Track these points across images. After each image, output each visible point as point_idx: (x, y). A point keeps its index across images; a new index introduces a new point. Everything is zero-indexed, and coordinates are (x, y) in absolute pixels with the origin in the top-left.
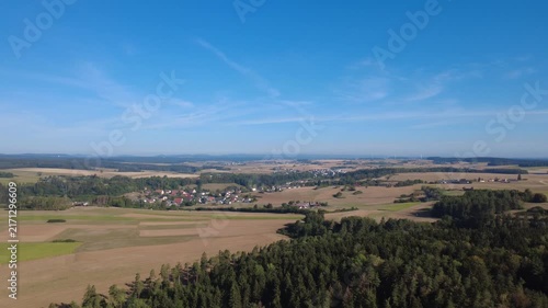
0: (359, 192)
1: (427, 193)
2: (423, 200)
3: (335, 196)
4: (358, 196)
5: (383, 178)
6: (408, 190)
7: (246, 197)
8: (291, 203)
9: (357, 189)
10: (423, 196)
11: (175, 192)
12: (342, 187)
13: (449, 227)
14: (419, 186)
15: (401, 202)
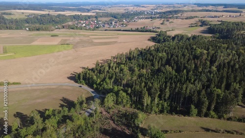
0: (172, 22)
1: (202, 22)
2: (201, 26)
3: (162, 24)
4: (172, 24)
5: (179, 15)
6: (193, 21)
7: (122, 24)
8: (144, 27)
9: (170, 20)
10: (201, 24)
11: (87, 22)
12: (163, 20)
13: (217, 38)
14: (197, 19)
15: (192, 27)
